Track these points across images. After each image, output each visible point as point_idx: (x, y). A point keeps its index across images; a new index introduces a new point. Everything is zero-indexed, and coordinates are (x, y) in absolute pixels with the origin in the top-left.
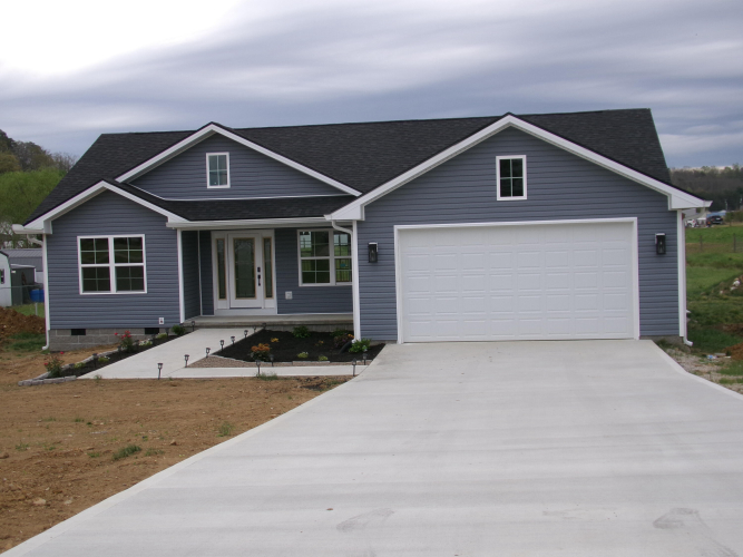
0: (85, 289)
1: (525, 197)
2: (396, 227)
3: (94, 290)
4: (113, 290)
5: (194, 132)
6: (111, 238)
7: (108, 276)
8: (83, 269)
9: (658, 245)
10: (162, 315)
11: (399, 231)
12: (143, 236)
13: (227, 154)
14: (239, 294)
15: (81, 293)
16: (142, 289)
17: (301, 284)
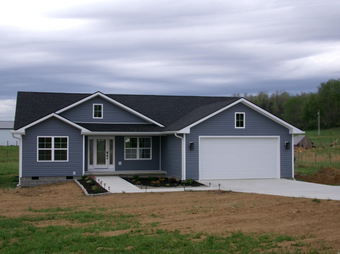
0: (39, 159)
1: (244, 127)
2: (200, 137)
3: (43, 160)
4: (53, 160)
5: (92, 94)
6: (53, 138)
7: (51, 154)
8: (39, 150)
9: (286, 146)
10: (74, 171)
11: (201, 138)
12: (68, 137)
13: (102, 105)
14: (98, 163)
15: (38, 161)
16: (66, 159)
17: (125, 159)
